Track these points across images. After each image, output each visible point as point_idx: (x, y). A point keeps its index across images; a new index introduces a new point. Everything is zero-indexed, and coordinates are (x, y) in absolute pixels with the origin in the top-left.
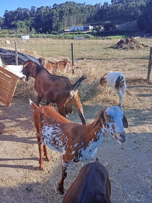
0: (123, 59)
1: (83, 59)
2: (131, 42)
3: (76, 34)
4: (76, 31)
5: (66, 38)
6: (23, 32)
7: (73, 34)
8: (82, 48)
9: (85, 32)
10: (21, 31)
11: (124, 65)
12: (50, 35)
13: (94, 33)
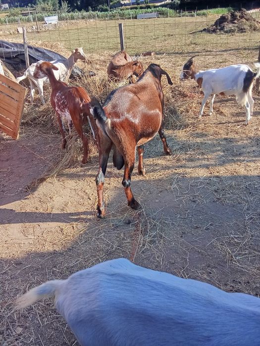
0: (223, 51)
1: (149, 54)
2: (242, 18)
3: (141, 8)
4: (142, 3)
5: (122, 16)
6: (47, 10)
7: (136, 8)
8: (152, 34)
9: (159, 4)
10: (43, 9)
11: (220, 62)
12: (94, 13)
13: (174, 5)
